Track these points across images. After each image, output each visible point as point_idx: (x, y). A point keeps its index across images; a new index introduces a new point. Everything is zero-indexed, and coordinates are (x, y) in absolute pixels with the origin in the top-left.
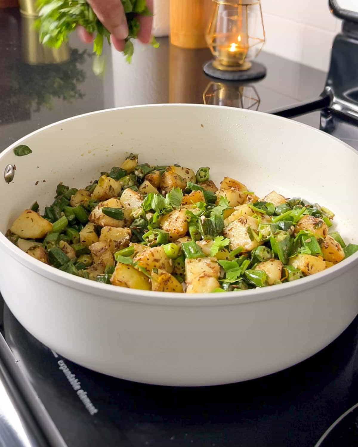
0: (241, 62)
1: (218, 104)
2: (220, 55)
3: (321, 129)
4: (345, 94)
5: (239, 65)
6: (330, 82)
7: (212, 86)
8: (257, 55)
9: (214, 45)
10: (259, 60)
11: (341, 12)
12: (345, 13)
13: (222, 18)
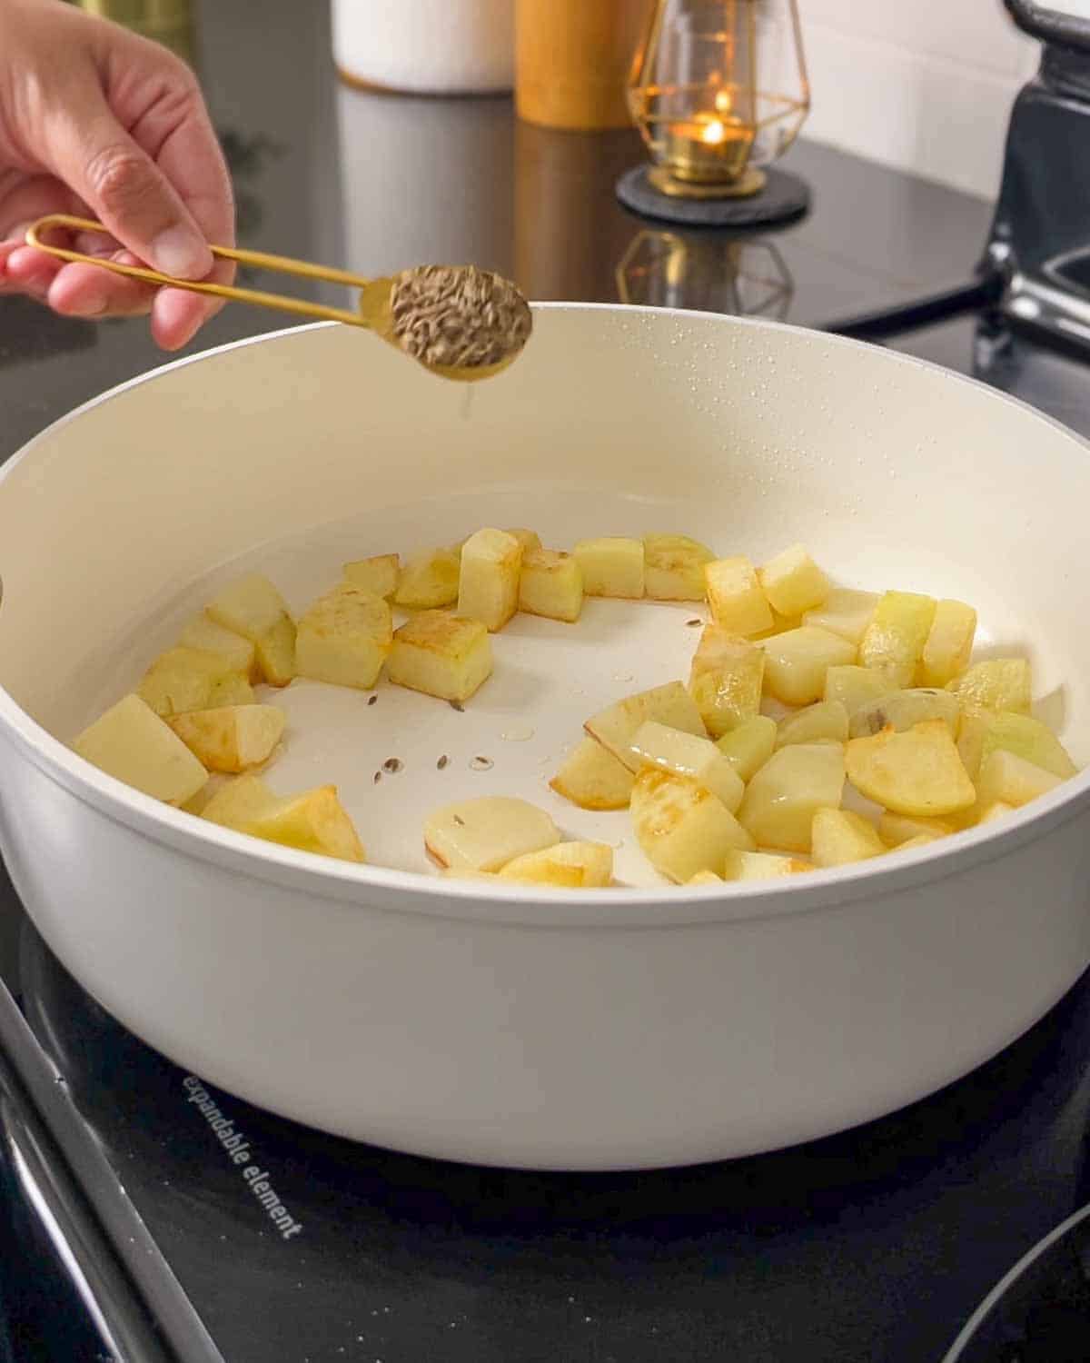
0: (734, 170)
1: (662, 303)
2: (671, 150)
3: (978, 374)
4: (1050, 267)
5: (727, 181)
6: (1004, 230)
7: (646, 244)
8: (782, 150)
9: (651, 118)
10: (789, 164)
11: (1037, 17)
12: (1049, 22)
13: (675, 40)
